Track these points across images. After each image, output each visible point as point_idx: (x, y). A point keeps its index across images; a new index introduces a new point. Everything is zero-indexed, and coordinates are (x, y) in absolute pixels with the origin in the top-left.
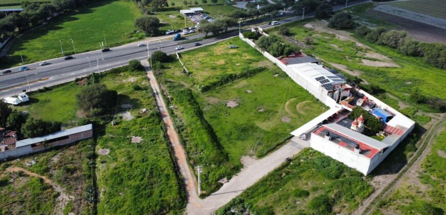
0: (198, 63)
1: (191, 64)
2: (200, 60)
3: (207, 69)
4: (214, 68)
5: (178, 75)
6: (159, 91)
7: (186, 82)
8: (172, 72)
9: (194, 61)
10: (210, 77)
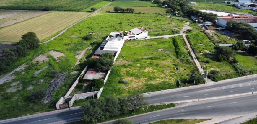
0: (165, 72)
1: (171, 72)
2: (162, 75)
3: (162, 66)
4: (157, 65)
5: (182, 68)
6: (195, 60)
7: (178, 62)
8: (185, 71)
9: (167, 74)
10: (163, 60)
